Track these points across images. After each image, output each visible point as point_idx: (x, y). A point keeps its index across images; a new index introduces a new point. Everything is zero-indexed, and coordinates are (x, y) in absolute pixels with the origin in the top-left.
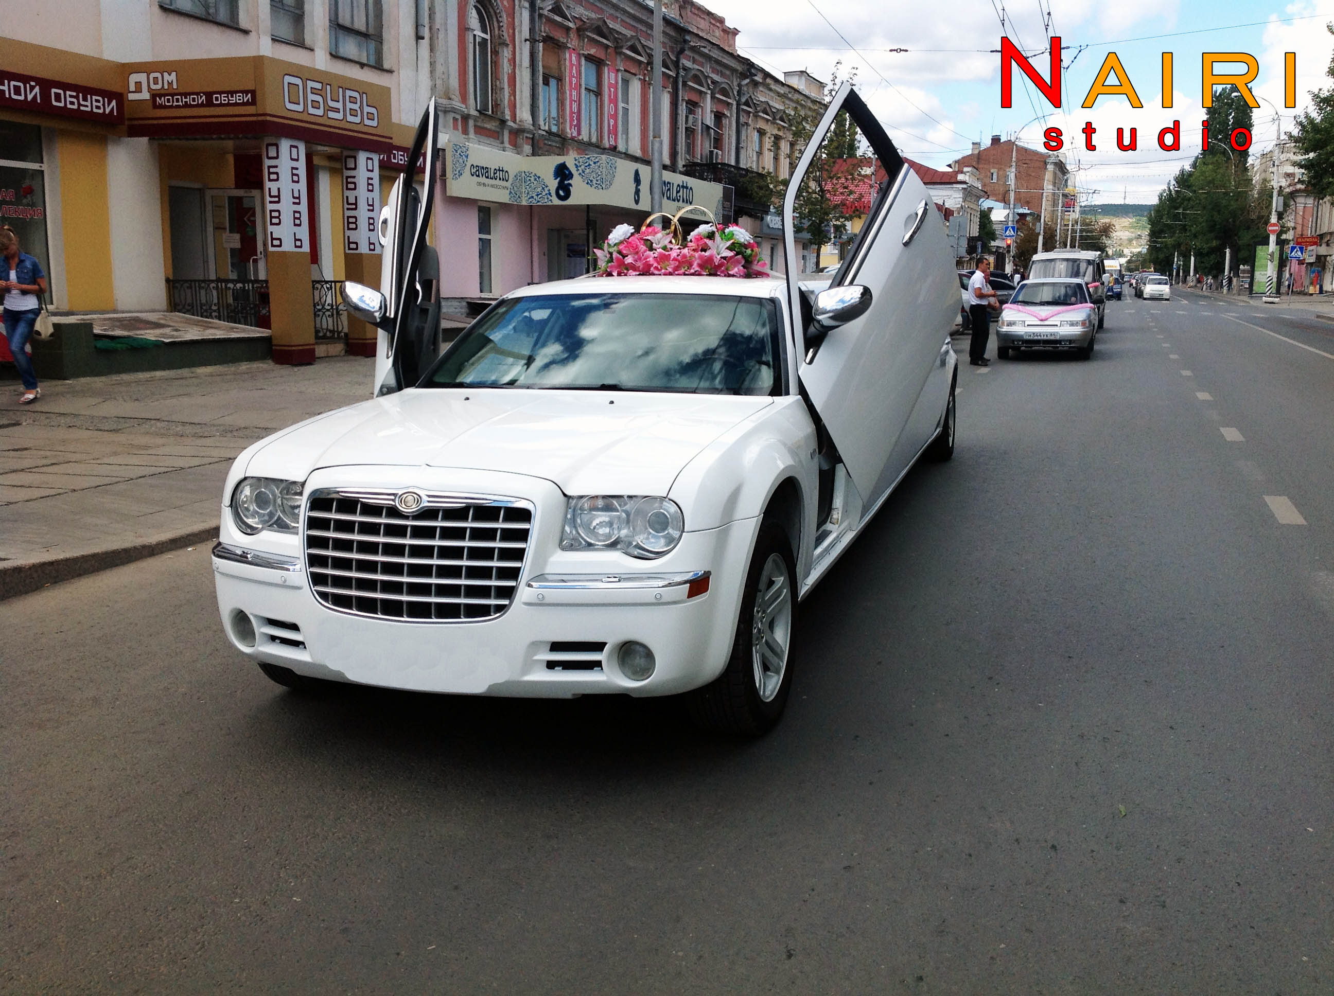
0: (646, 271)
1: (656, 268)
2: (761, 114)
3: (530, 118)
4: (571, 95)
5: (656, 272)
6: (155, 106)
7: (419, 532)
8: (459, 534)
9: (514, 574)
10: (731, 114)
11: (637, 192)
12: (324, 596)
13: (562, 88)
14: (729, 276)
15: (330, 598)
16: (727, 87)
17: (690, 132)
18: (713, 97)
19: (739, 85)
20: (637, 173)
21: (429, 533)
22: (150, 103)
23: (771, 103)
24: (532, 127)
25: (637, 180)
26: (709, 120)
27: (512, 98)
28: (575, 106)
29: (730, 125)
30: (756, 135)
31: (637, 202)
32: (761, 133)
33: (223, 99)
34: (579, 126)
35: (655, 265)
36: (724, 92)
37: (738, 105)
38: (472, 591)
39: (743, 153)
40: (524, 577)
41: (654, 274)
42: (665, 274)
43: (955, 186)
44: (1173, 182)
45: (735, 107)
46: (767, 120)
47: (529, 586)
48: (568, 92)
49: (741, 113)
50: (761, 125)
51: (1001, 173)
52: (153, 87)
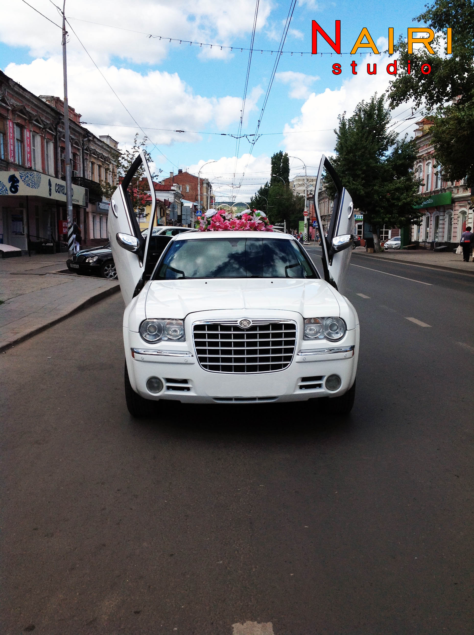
0: (226, 229)
1: (230, 227)
2: (93, 155)
4: (10, 142)
5: (231, 229)
7: (249, 336)
8: (267, 336)
9: (291, 351)
10: (80, 154)
11: (50, 190)
12: (205, 366)
13: (6, 138)
14: (261, 230)
15: (208, 367)
16: (78, 141)
17: (63, 161)
18: (72, 146)
19: (83, 141)
20: (49, 180)
21: (254, 336)
23: (97, 150)
25: (50, 185)
26: (71, 156)
28: (12, 147)
29: (80, 159)
30: (90, 165)
31: (50, 195)
32: (93, 163)
34: (14, 157)
35: (230, 226)
36: (77, 144)
37: (83, 150)
38: (274, 359)
39: (86, 172)
40: (296, 351)
41: (229, 230)
42: (235, 230)
43: (170, 192)
44: (257, 193)
45: (81, 151)
46: (95, 158)
47: (298, 355)
48: (9, 140)
49: (85, 154)
50: (93, 160)
51: (184, 186)
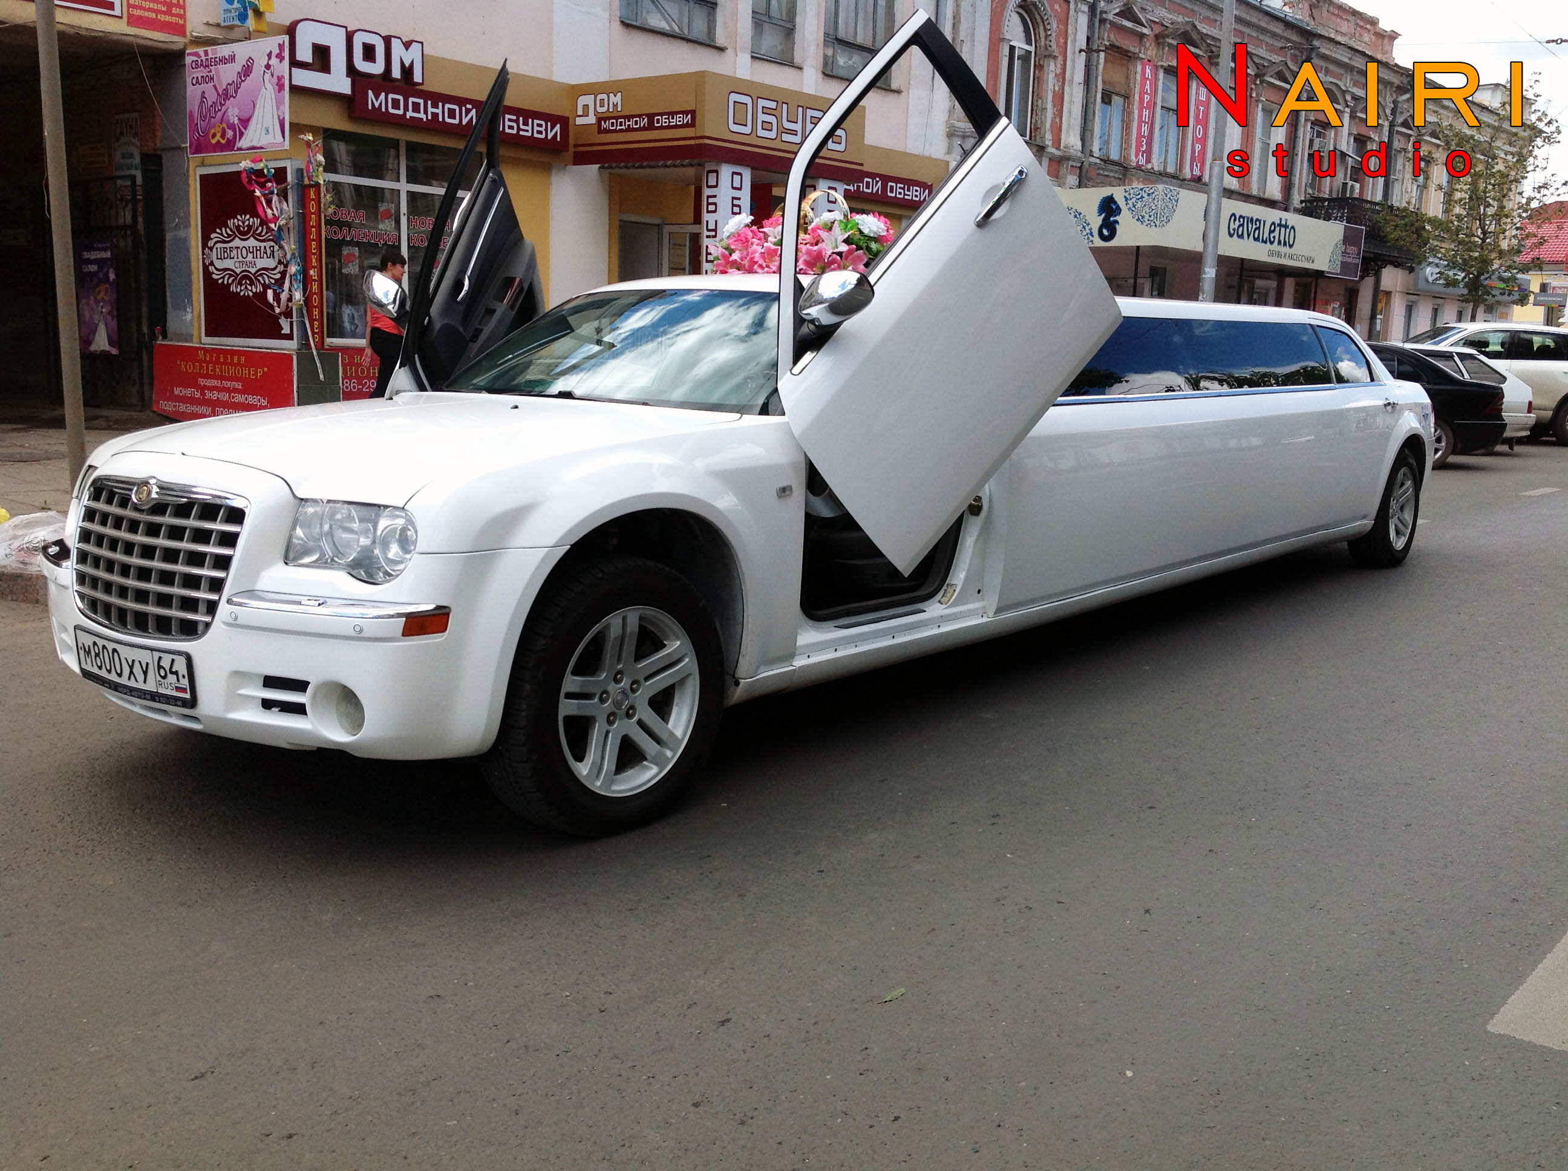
2: (1428, 138)
3: (1079, 143)
4: (1140, 116)
6: (601, 131)
8: (180, 534)
13: (1128, 107)
18: (1353, 117)
19: (1395, 102)
21: (157, 531)
22: (596, 128)
24: (1080, 154)
26: (1346, 145)
27: (1058, 120)
28: (1145, 129)
32: (1427, 161)
33: (664, 121)
34: (1149, 153)
37: (1392, 125)
39: (1397, 186)
40: (228, 590)
47: (230, 602)
48: (1136, 112)
50: (1427, 151)
52: (600, 110)
